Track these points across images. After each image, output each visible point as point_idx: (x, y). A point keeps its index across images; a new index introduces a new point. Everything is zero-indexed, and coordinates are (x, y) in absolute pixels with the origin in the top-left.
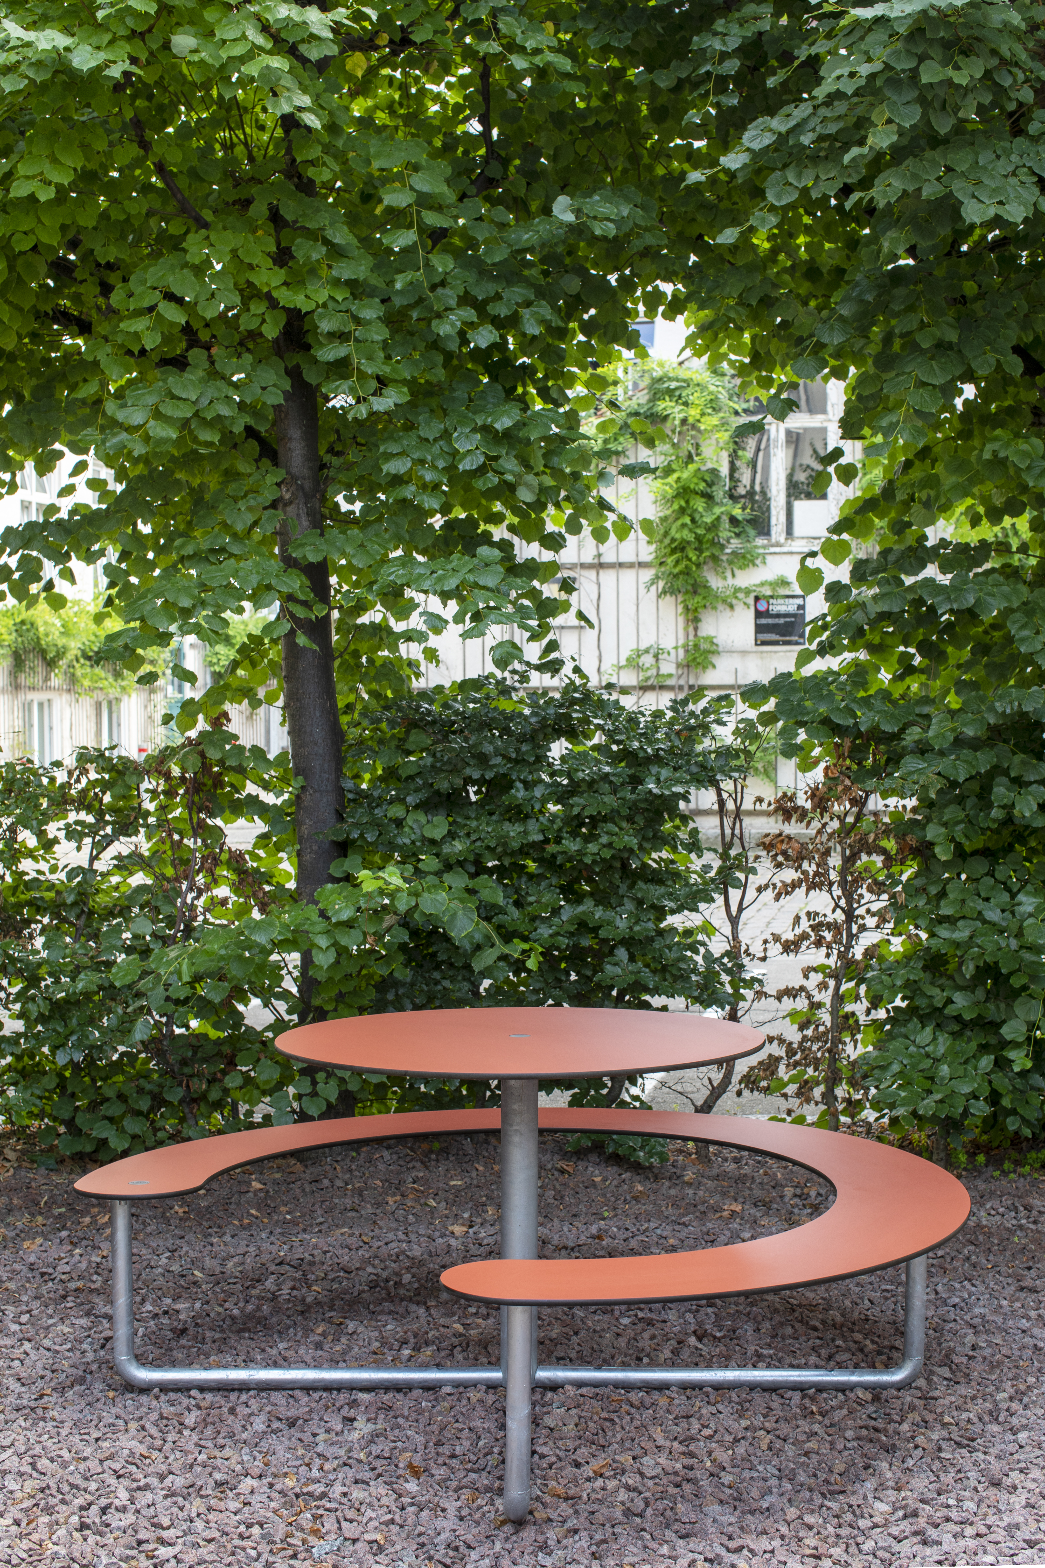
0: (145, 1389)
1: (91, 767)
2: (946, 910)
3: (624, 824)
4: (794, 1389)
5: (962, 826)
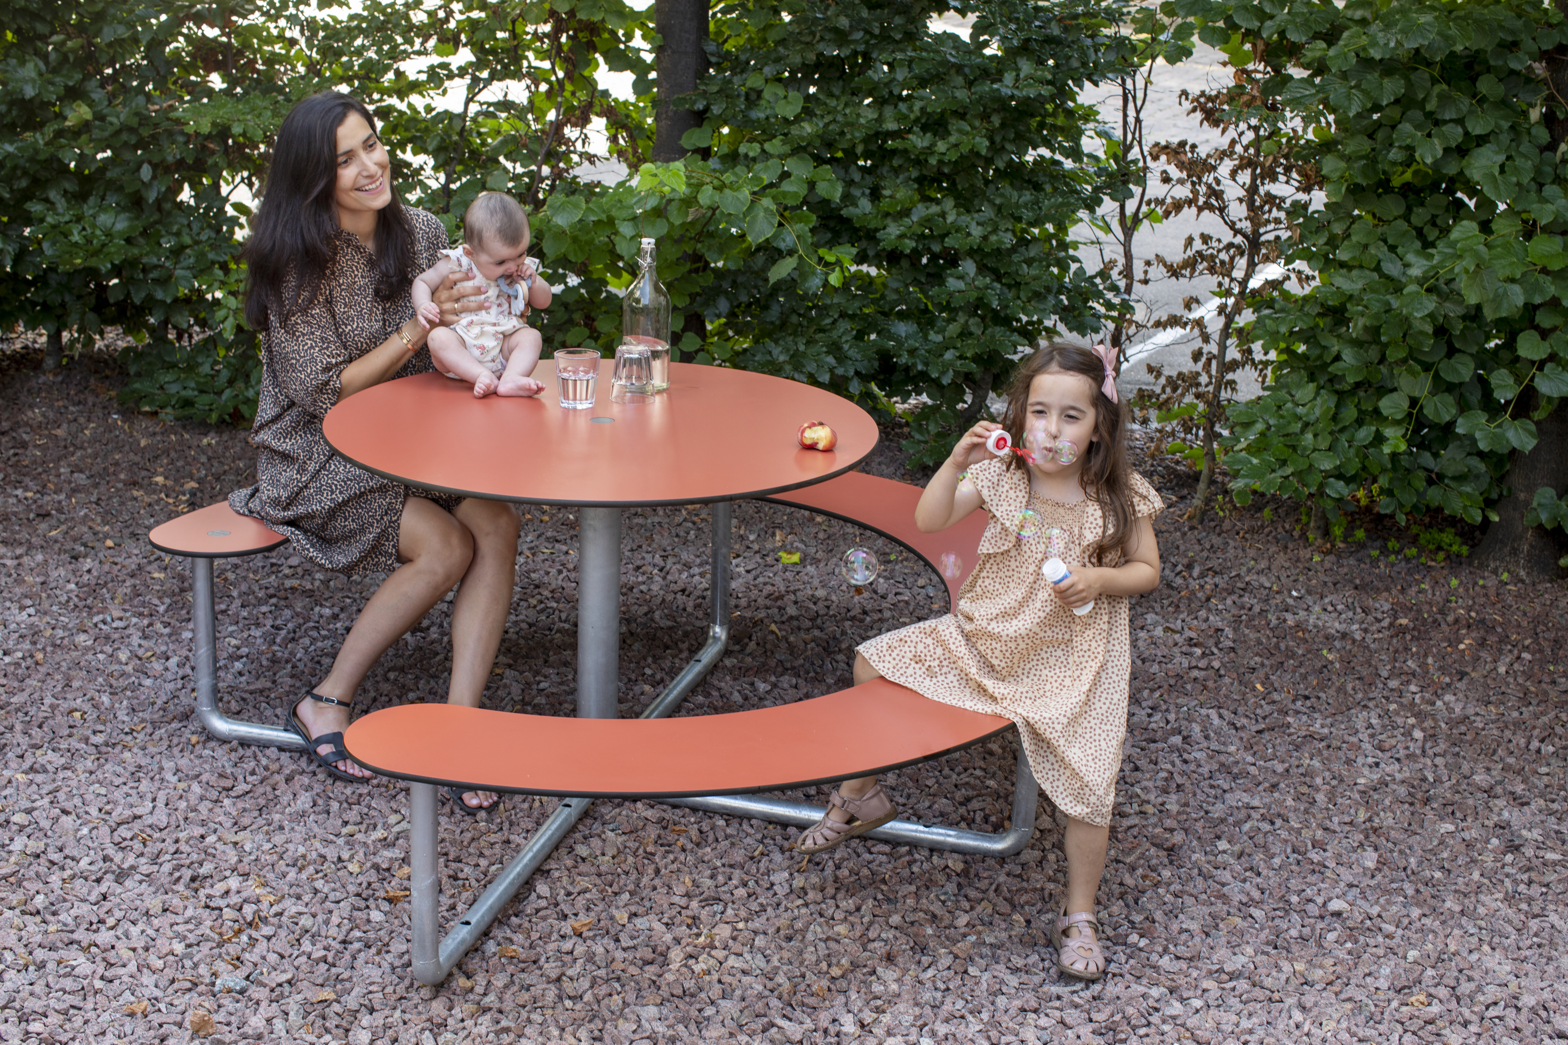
0: (224, 741)
2: (1342, 255)
3: (977, 123)
4: (886, 842)
5: (1364, 162)
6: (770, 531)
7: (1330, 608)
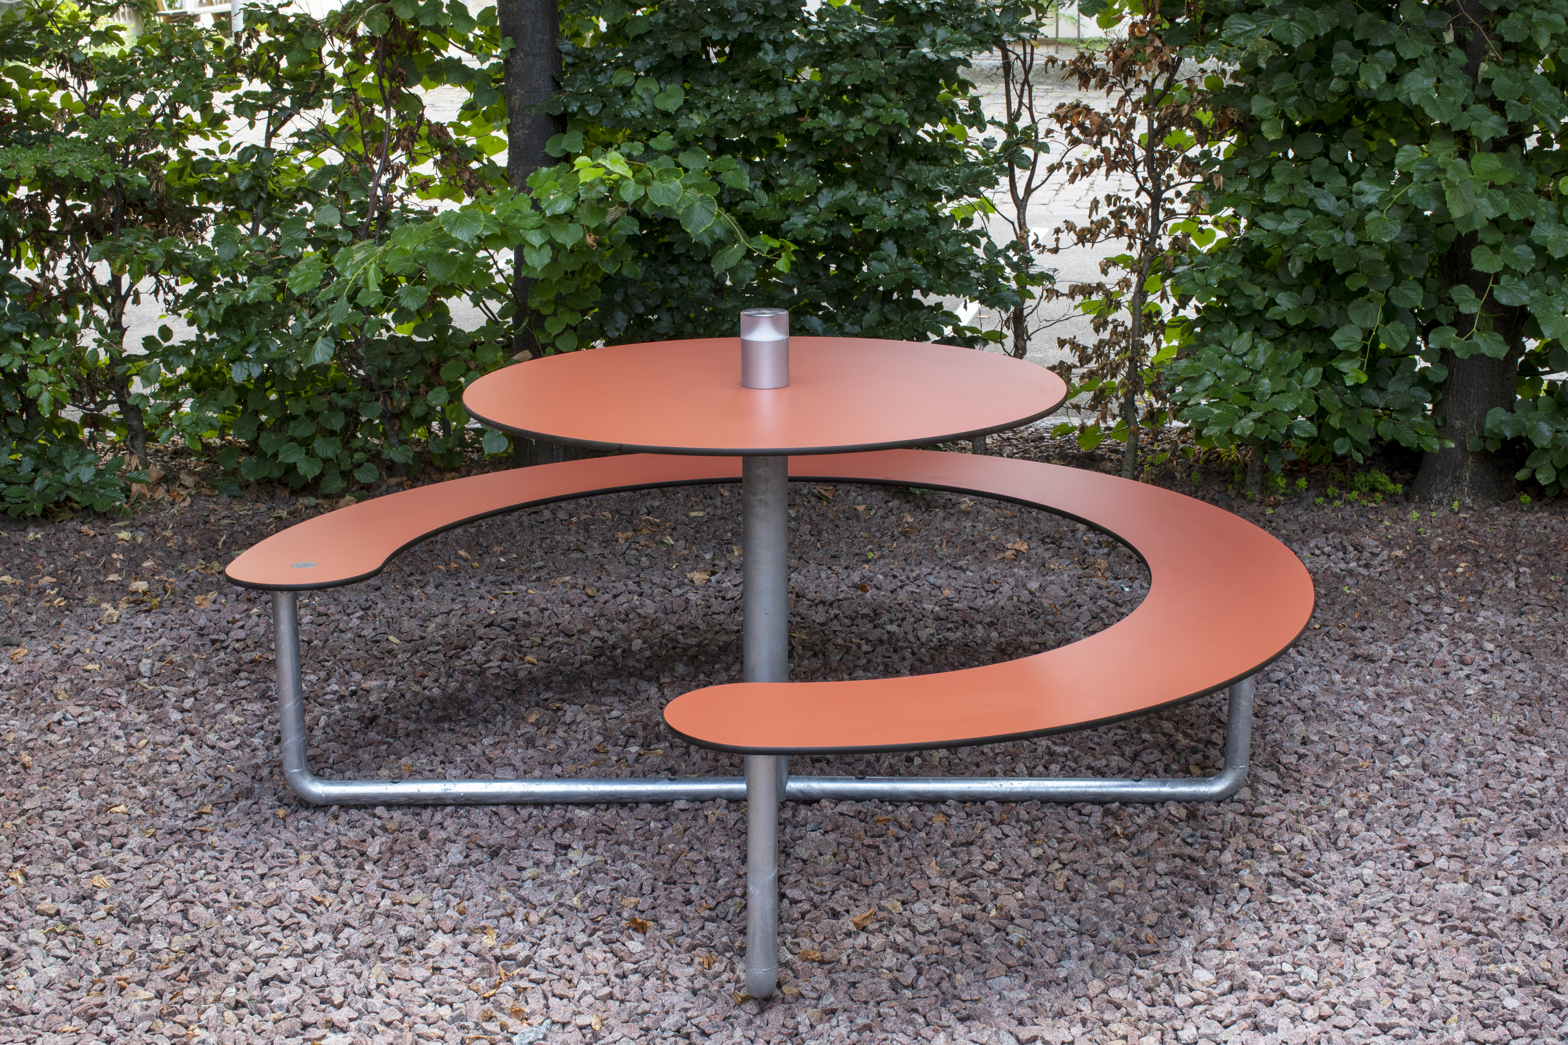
0: (322, 805)
1: (262, 28)
2: (1271, 197)
3: (893, 95)
4: (1093, 802)
5: (1294, 98)
7: (1317, 552)
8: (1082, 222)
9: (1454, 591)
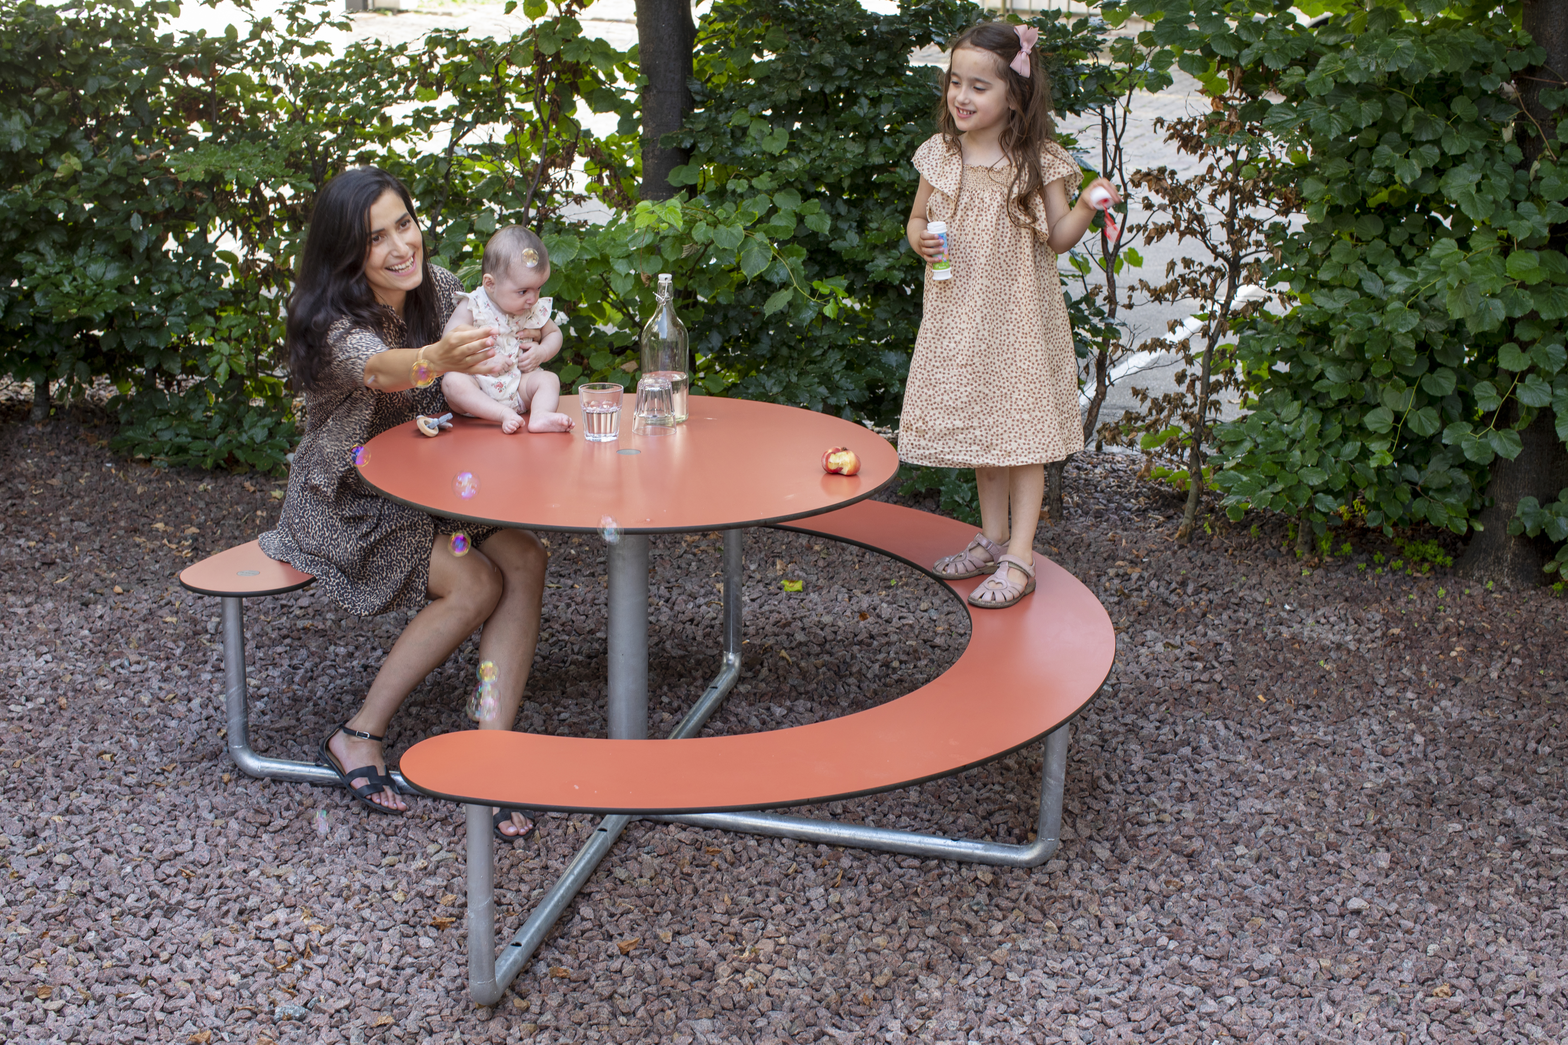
0: (256, 777)
1: (441, 51)
2: (1324, 275)
4: (915, 856)
5: (1343, 184)
6: (770, 561)
7: (1323, 620)
8: (1160, 281)
9: (1434, 675)
